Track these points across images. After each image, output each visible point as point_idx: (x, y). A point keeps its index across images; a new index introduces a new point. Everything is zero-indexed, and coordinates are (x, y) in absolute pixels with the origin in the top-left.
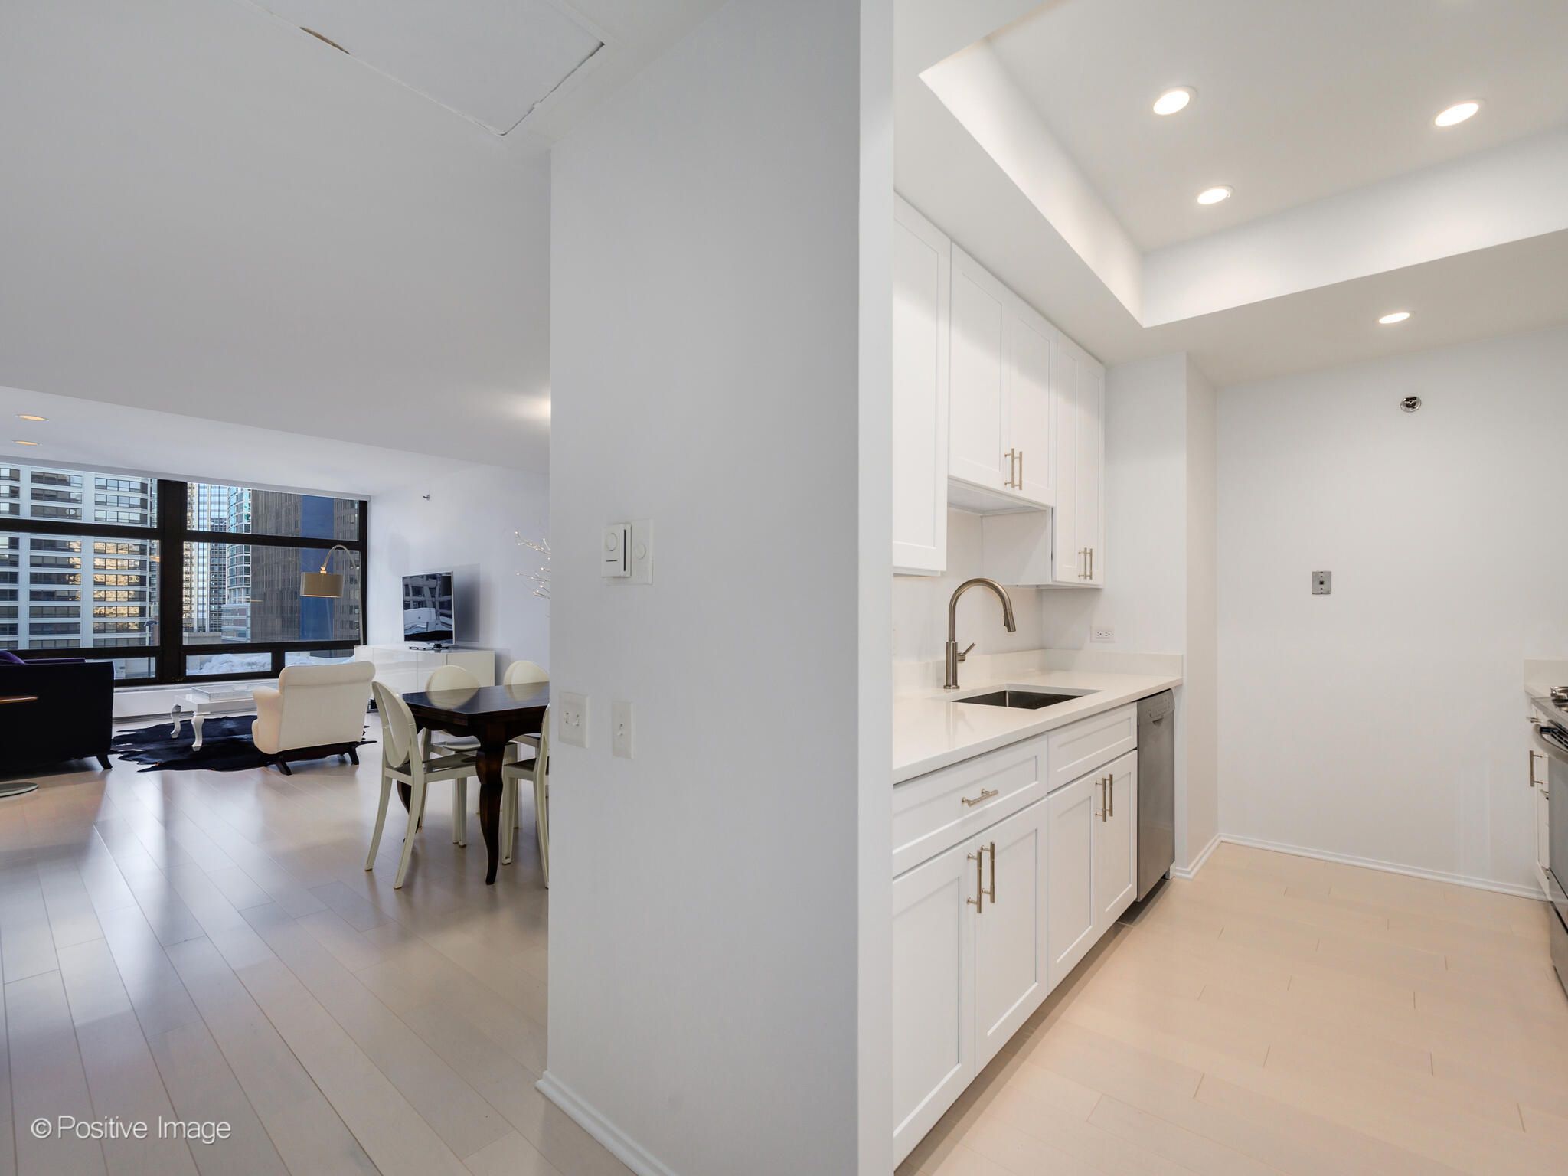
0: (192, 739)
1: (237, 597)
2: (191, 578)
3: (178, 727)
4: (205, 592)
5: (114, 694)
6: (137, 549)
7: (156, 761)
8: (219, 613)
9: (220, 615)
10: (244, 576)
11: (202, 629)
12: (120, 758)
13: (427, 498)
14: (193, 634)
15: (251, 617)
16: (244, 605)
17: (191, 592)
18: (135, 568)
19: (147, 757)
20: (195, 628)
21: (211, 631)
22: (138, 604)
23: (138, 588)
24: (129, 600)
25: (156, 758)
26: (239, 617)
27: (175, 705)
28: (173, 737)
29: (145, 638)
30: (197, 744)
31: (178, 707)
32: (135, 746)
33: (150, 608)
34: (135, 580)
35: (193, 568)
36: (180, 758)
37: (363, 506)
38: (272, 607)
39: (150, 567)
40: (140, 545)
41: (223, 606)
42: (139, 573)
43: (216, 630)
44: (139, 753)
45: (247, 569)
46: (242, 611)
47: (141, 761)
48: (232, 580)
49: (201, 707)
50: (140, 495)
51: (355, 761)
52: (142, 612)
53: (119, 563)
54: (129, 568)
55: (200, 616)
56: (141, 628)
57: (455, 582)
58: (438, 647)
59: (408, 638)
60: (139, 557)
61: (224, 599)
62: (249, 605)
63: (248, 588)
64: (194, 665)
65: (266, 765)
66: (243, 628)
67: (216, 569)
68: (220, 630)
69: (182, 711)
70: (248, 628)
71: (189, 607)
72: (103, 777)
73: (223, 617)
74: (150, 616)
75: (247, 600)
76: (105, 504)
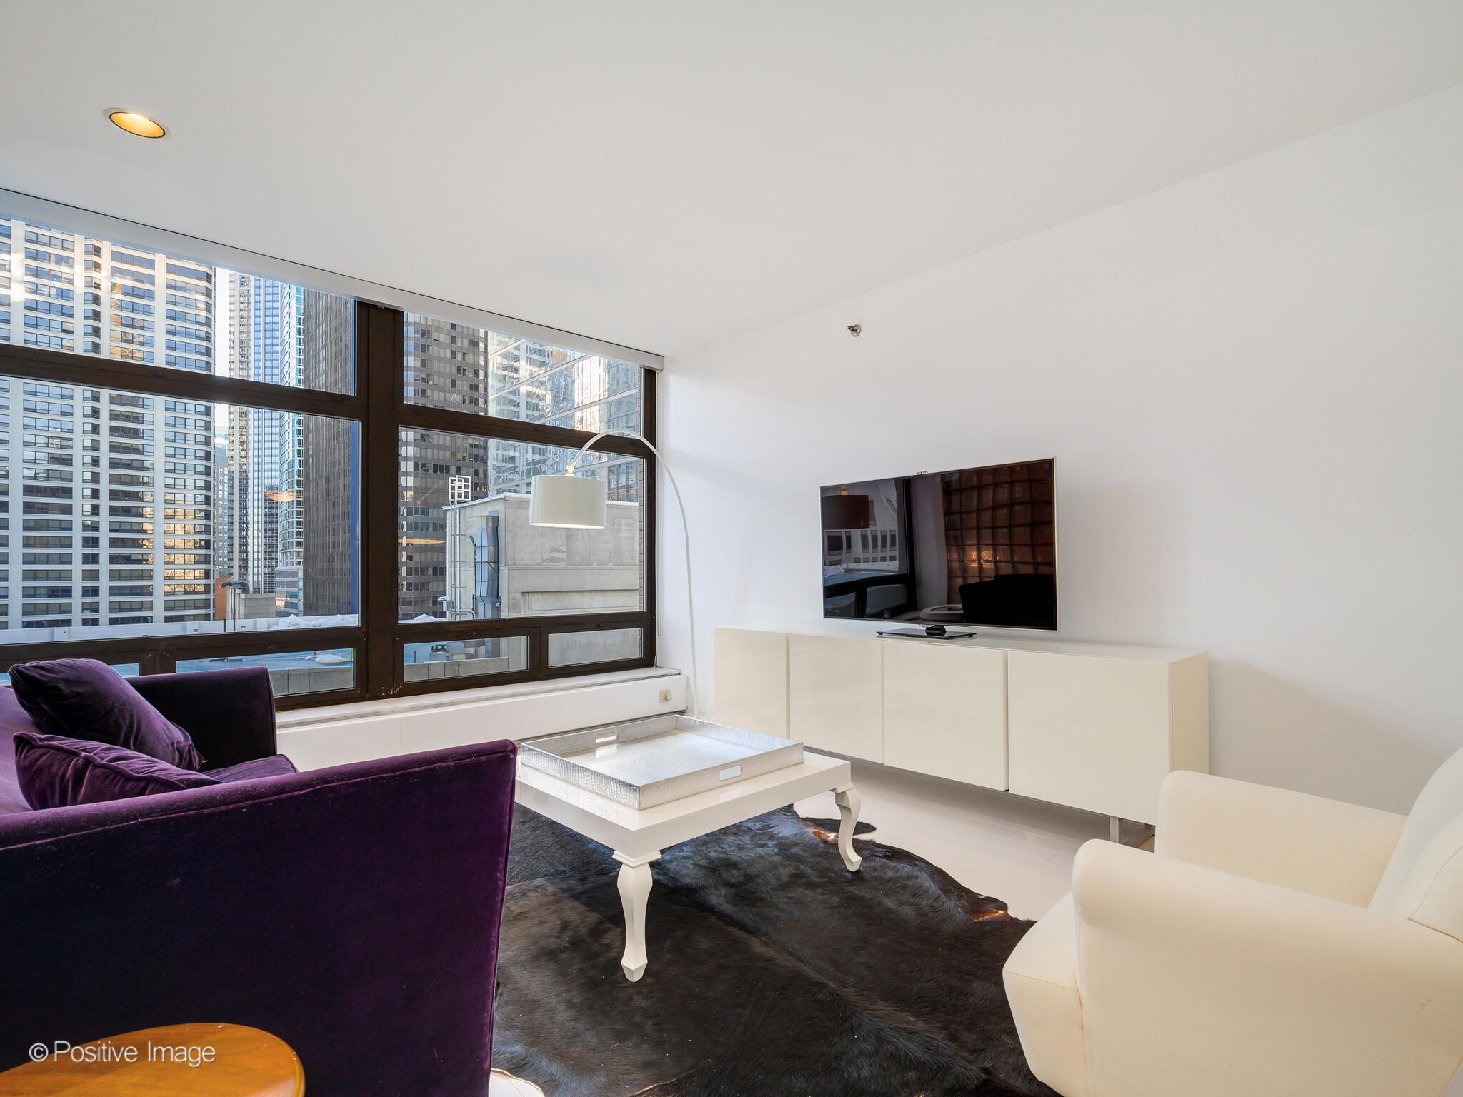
1: (289, 560)
4: (260, 556)
6: (202, 514)
8: (272, 576)
9: (273, 577)
11: (257, 591)
13: (856, 330)
14: (249, 596)
15: (304, 579)
16: (296, 567)
18: (200, 532)
20: (251, 589)
21: (265, 592)
22: (204, 567)
23: (203, 552)
24: (195, 563)
26: (290, 579)
29: (210, 599)
33: (213, 570)
34: (202, 543)
35: (249, 533)
39: (213, 532)
41: (276, 569)
42: (203, 537)
43: (269, 592)
45: (299, 533)
46: (294, 574)
48: (284, 544)
50: (204, 462)
52: (207, 574)
53: (187, 528)
54: (195, 533)
55: (256, 578)
56: (206, 590)
61: (277, 562)
62: (301, 568)
63: (299, 552)
66: (295, 590)
67: (270, 533)
68: (273, 592)
70: (299, 590)
73: (277, 579)
75: (299, 563)
76: (174, 471)
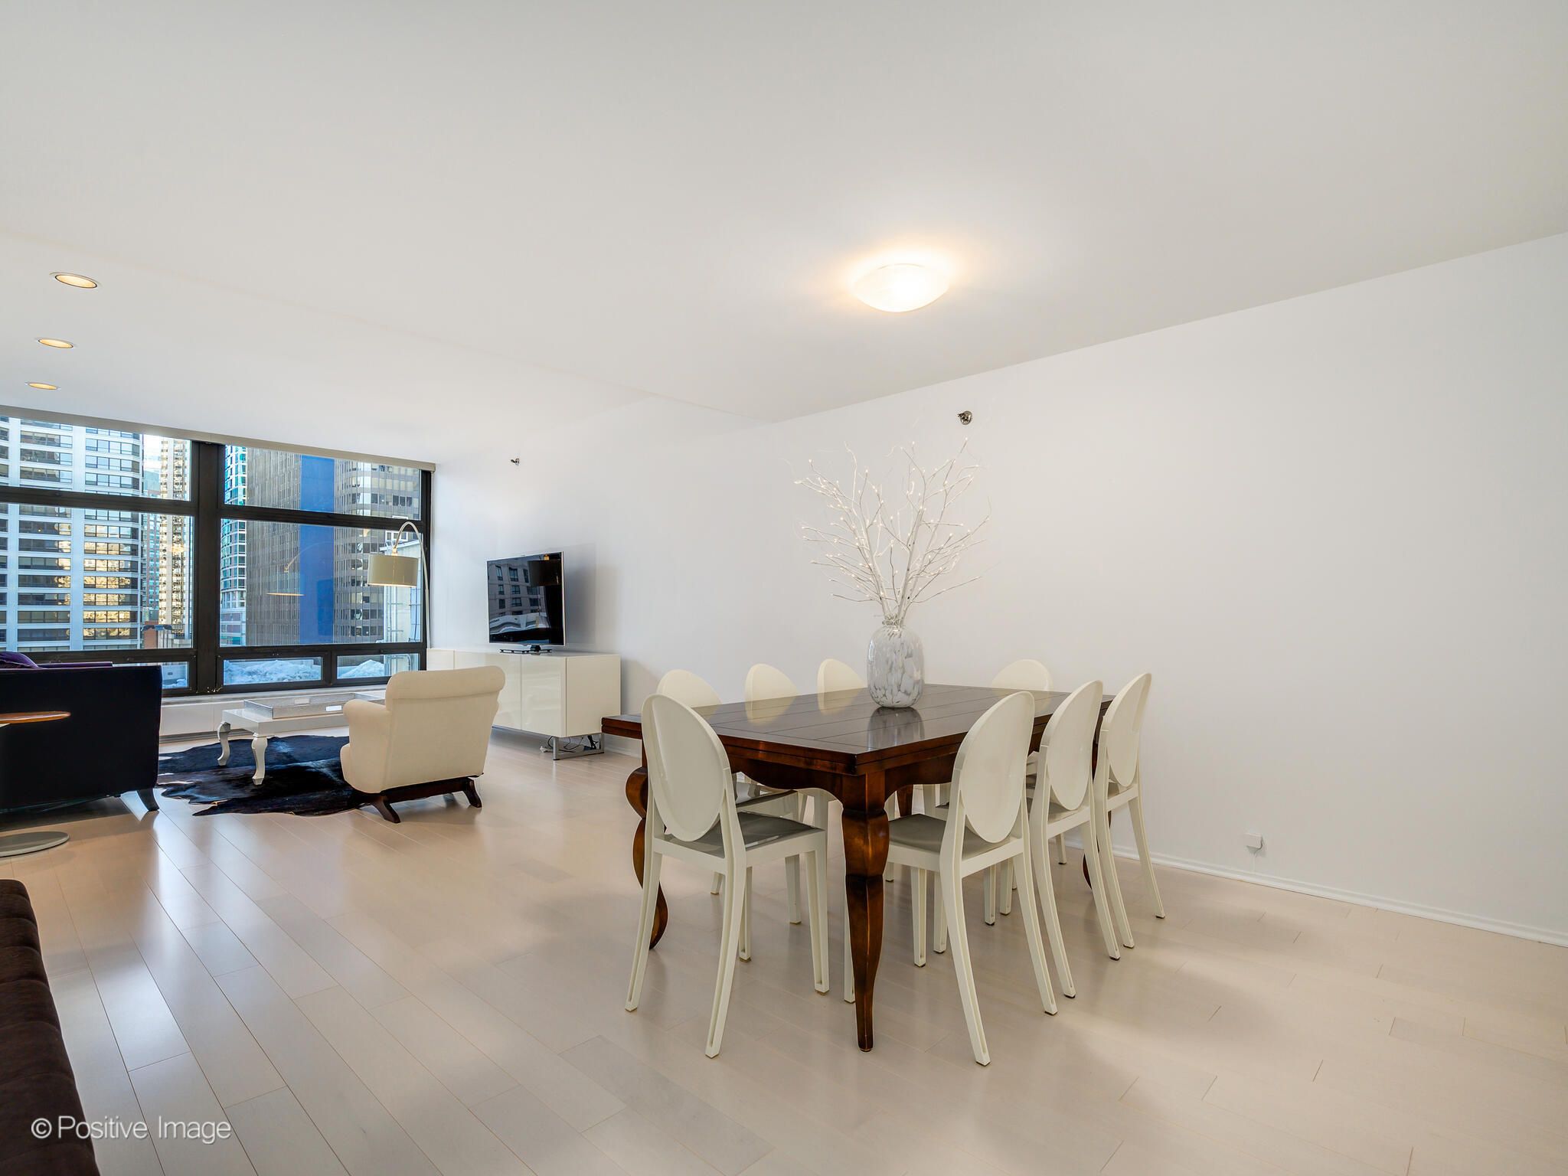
0: (250, 767)
1: (231, 602)
2: (182, 580)
3: (226, 750)
5: (162, 706)
6: (128, 549)
7: (214, 798)
10: (238, 578)
12: (163, 794)
13: (515, 462)
15: (246, 623)
16: (239, 609)
17: (182, 596)
18: (125, 570)
19: (199, 793)
22: (129, 608)
23: (129, 591)
24: (120, 604)
25: (211, 795)
27: (223, 723)
28: (221, 764)
30: (259, 776)
31: (227, 725)
32: (177, 776)
33: (141, 612)
34: (128, 582)
36: (239, 794)
37: (427, 477)
38: (269, 612)
39: (142, 569)
40: (132, 545)
42: (129, 575)
44: (187, 787)
45: (242, 571)
46: (238, 617)
47: (193, 799)
48: (225, 582)
49: (262, 726)
51: (475, 802)
52: (133, 617)
53: (110, 565)
54: (120, 570)
56: (133, 634)
57: (566, 565)
58: (537, 649)
59: (494, 638)
60: (130, 558)
62: (244, 609)
63: (242, 592)
64: (237, 672)
65: (358, 807)
69: (232, 728)
70: (242, 634)
71: (180, 612)
72: (148, 821)
74: (141, 621)
75: (242, 605)
